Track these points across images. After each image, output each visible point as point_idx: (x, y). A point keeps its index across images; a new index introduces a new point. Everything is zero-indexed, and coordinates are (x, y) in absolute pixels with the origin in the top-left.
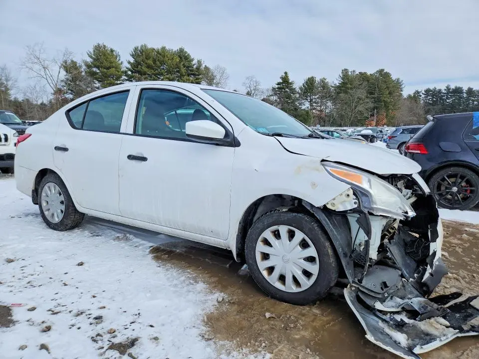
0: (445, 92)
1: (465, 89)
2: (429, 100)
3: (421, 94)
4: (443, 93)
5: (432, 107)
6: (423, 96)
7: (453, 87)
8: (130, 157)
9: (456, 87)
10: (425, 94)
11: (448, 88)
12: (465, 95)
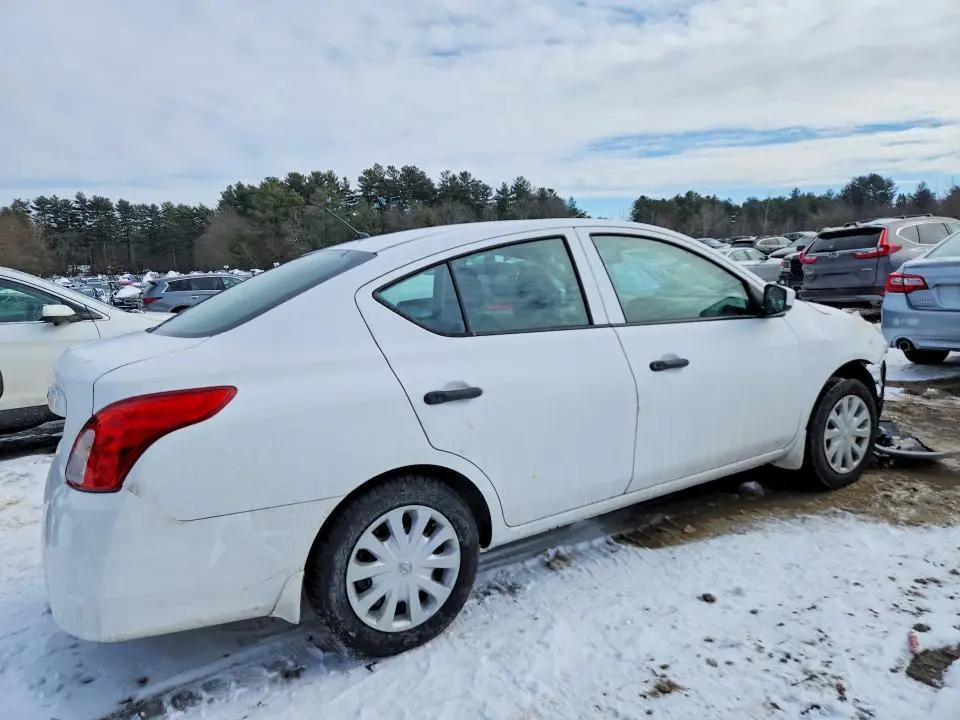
0: (77, 206)
1: (115, 202)
2: (49, 219)
3: (30, 209)
4: (74, 208)
5: (61, 235)
6: (34, 212)
7: (89, 196)
8: (656, 367)
9: (95, 198)
10: (37, 209)
11: (80, 199)
12: (117, 214)
